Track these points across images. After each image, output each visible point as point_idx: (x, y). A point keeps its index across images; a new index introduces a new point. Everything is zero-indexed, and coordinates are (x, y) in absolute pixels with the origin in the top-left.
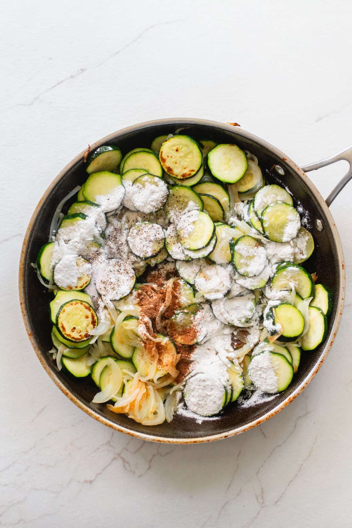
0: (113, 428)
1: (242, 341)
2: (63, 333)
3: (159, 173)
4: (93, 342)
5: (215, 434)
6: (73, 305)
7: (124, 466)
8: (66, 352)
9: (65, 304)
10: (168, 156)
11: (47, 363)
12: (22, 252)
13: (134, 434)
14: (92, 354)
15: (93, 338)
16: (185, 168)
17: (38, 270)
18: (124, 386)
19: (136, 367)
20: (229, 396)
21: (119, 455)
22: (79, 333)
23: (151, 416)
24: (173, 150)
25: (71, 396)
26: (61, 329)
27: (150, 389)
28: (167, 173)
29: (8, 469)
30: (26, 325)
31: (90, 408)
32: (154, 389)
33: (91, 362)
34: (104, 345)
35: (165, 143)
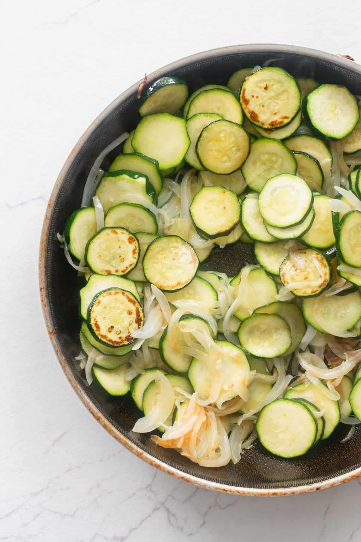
0: (160, 469)
1: (340, 356)
2: (97, 333)
3: (238, 119)
4: (136, 347)
5: (302, 485)
6: (112, 295)
7: (169, 520)
8: (100, 359)
9: (100, 293)
10: (253, 96)
11: (73, 374)
12: (46, 216)
13: (190, 478)
14: (134, 365)
15: (137, 342)
16: (275, 114)
17: (66, 245)
18: (175, 410)
19: (193, 385)
20: (320, 432)
21: (162, 504)
22: (118, 334)
23: (213, 454)
24: (260, 87)
25: (104, 421)
26: (94, 328)
27: (211, 417)
28: (250, 120)
29: (10, 516)
30: (47, 319)
31: (130, 440)
32: (216, 417)
33: (131, 376)
34: (151, 352)
35: (250, 77)
